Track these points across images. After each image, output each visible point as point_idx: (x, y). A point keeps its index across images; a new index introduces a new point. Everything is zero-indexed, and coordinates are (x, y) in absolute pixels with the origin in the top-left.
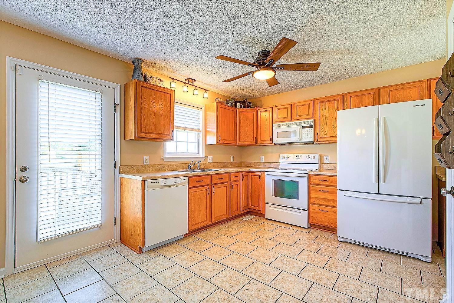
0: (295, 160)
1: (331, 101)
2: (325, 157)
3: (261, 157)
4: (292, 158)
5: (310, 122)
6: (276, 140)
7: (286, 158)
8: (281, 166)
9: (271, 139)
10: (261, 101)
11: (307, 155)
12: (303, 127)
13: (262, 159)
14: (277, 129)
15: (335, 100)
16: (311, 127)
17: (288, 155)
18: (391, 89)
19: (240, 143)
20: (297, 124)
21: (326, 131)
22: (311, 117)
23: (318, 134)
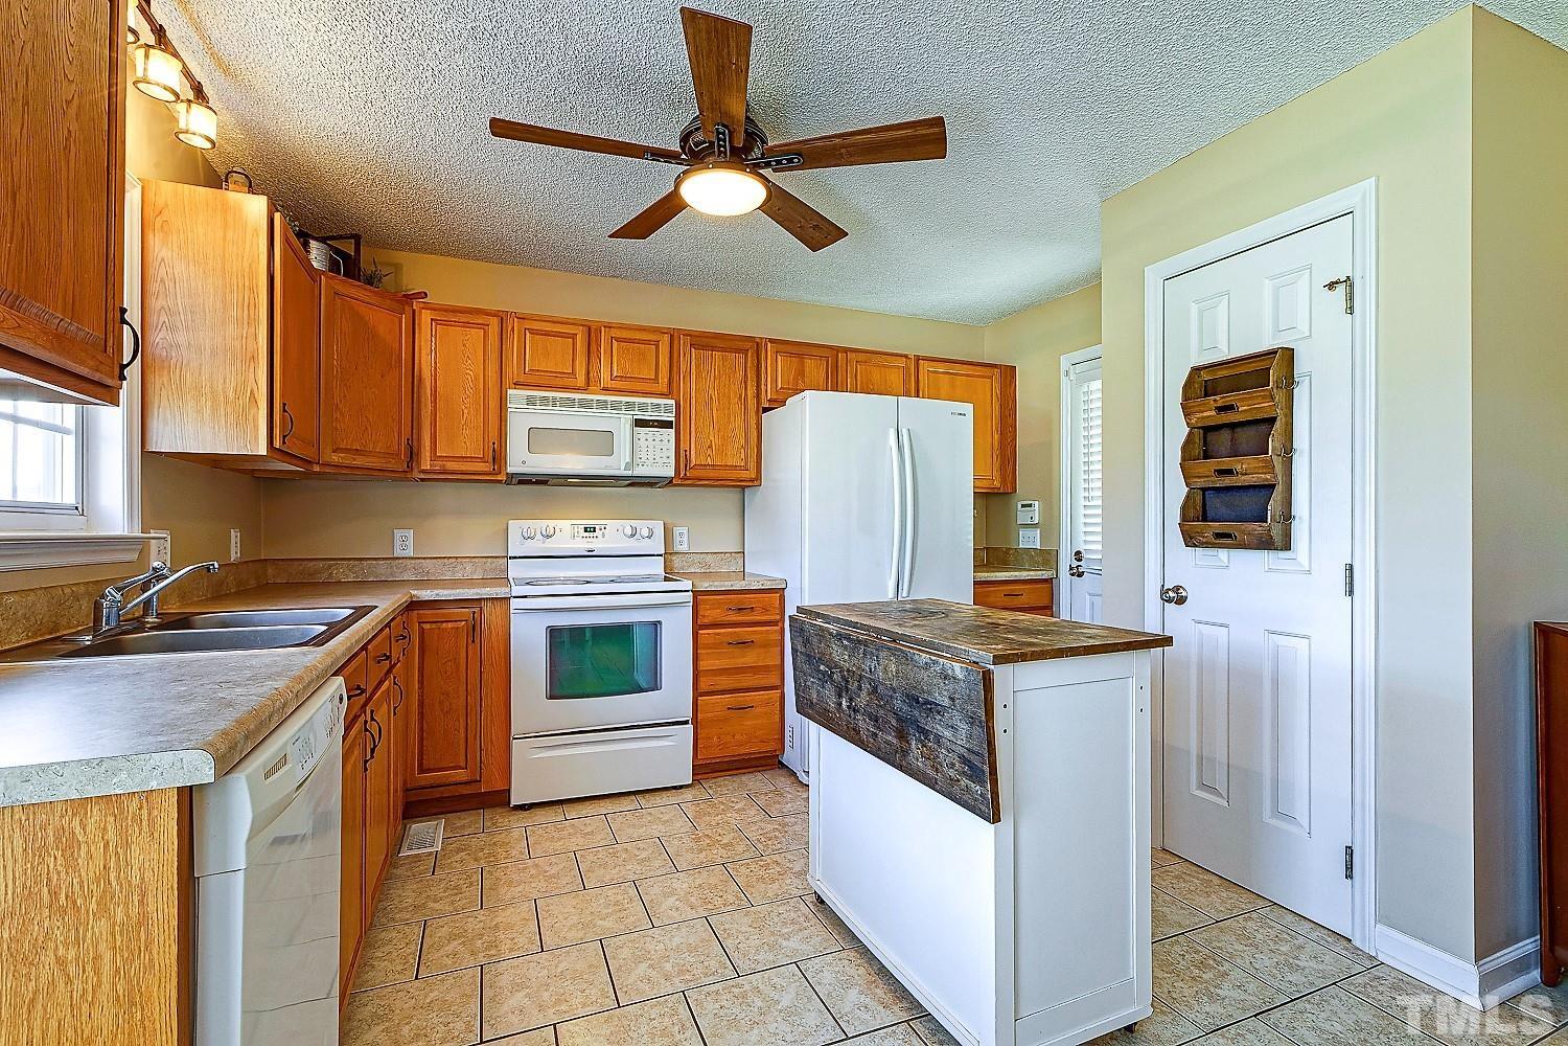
0: (581, 545)
1: (723, 350)
2: (677, 530)
3: (398, 533)
4: (565, 533)
5: (664, 408)
6: (520, 459)
7: (539, 536)
8: (515, 570)
9: (498, 456)
10: (398, 267)
11: (627, 526)
12: (640, 423)
13: (405, 543)
14: (525, 414)
15: (738, 351)
16: (666, 425)
17: (552, 523)
18: (862, 357)
19: (335, 458)
20: (615, 406)
21: (710, 447)
22: (665, 390)
23: (688, 453)
